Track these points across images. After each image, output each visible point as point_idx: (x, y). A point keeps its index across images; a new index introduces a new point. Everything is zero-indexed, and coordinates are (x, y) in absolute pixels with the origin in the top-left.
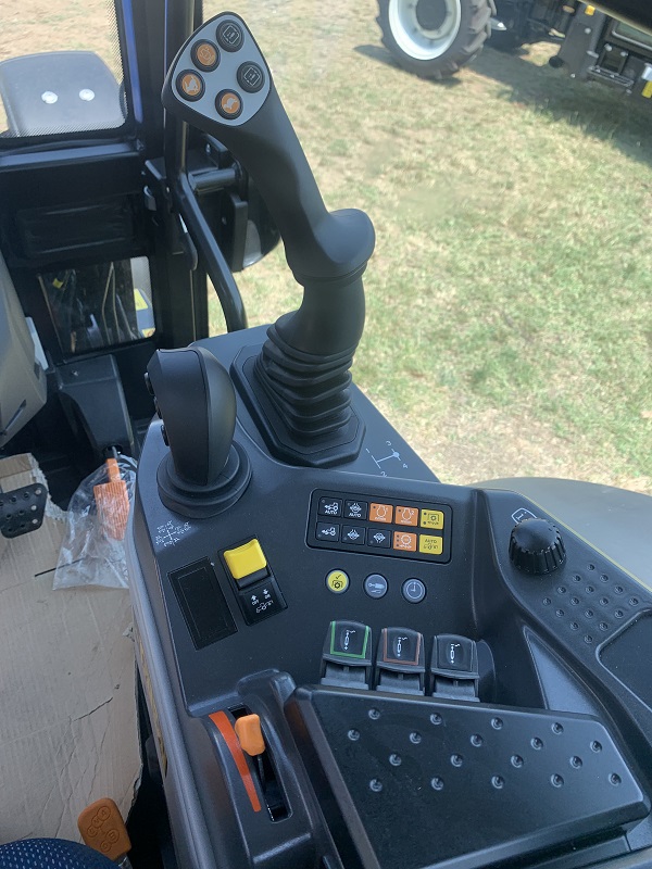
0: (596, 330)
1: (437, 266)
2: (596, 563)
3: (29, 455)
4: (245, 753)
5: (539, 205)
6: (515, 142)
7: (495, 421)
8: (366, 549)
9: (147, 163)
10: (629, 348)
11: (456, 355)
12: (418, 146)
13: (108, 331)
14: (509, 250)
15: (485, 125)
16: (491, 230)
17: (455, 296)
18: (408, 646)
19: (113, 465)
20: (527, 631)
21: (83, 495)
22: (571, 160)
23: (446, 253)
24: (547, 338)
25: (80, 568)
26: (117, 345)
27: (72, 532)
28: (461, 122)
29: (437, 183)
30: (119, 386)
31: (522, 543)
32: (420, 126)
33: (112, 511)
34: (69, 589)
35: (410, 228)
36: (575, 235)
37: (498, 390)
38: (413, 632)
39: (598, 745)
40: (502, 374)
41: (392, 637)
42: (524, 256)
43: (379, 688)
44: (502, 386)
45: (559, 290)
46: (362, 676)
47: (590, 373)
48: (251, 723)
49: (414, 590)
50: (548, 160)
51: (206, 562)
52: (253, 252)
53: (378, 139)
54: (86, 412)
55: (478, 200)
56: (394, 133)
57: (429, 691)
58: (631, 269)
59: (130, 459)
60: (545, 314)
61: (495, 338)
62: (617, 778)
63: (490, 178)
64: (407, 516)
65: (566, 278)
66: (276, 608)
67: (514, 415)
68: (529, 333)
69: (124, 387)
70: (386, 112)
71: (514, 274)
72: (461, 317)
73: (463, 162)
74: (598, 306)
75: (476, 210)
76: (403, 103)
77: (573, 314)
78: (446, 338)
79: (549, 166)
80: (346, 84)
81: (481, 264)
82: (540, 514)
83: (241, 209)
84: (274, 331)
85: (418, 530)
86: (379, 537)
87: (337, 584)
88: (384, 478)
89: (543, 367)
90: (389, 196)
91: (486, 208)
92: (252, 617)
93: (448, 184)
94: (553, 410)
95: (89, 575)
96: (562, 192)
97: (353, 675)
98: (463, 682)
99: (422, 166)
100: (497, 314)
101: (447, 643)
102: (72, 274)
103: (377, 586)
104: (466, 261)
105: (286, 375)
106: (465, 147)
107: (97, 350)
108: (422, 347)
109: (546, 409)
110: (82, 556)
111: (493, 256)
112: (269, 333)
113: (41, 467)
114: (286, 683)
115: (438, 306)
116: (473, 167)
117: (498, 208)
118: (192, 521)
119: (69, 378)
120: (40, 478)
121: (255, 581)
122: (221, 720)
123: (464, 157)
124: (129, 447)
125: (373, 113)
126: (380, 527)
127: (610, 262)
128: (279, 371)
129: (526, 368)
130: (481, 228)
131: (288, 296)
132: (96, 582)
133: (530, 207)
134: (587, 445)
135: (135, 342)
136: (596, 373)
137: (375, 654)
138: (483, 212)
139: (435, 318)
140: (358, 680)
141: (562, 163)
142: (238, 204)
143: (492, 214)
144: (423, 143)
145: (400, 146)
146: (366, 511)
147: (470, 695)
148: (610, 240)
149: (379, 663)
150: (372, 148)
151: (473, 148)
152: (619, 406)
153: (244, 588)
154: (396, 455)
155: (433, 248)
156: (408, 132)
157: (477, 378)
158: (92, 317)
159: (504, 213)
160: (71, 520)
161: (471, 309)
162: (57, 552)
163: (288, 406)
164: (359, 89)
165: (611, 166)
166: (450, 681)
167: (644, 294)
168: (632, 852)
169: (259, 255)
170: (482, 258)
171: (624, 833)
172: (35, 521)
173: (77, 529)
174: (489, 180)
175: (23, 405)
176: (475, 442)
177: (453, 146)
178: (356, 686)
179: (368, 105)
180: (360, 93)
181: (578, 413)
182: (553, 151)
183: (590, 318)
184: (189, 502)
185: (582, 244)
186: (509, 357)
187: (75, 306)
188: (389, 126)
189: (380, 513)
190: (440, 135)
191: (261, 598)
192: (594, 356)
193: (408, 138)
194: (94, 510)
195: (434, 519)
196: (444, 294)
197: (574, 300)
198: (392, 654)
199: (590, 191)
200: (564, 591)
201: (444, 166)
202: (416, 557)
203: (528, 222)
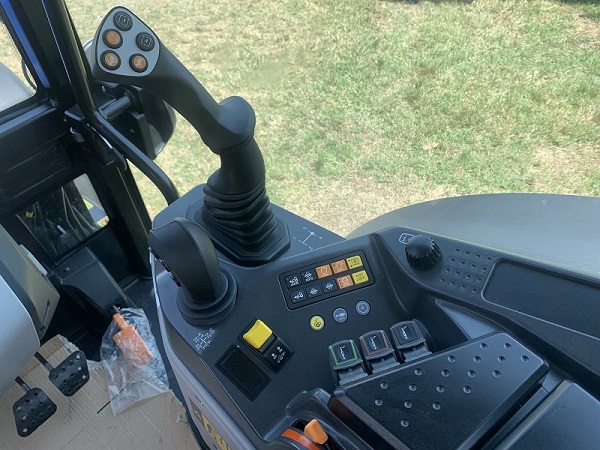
0: (376, 109)
1: (263, 105)
2: (459, 247)
3: (59, 336)
4: (317, 444)
5: (310, 44)
6: (279, 8)
7: (339, 188)
8: (324, 296)
9: (66, 113)
10: (399, 112)
11: (299, 157)
12: (218, 33)
13: (76, 231)
14: (303, 79)
15: (254, 5)
16: (287, 71)
17: (283, 121)
18: (378, 340)
19: (119, 318)
20: (438, 302)
21: (107, 346)
22: (317, 8)
23: (265, 95)
24: (349, 125)
25: (126, 394)
26: (86, 240)
27: (111, 373)
28: (239, 8)
29: (240, 53)
30: (101, 265)
31: (414, 253)
32: (214, 20)
33: (132, 347)
34: (125, 411)
35: (236, 87)
36: (339, 54)
37: (333, 168)
38: (377, 331)
39: (508, 345)
40: (331, 157)
41: (367, 340)
42: (314, 80)
43: (374, 371)
44: (335, 165)
45: (344, 92)
46: (361, 370)
47: (383, 136)
48: (314, 426)
49: (363, 308)
50: (303, 14)
51: (234, 347)
52: (159, 143)
53: (190, 38)
54: (86, 291)
55: (271, 54)
56: (199, 30)
57: (401, 360)
58: (381, 63)
59: (129, 309)
60: (342, 110)
61: (318, 137)
62: (525, 357)
63: (272, 37)
64: (339, 266)
65: (345, 83)
66: (288, 355)
67: (349, 180)
68: (337, 126)
69: (104, 264)
70: (188, 18)
71: (313, 93)
72: (292, 132)
73: (251, 33)
74: (371, 93)
75: (272, 61)
76: (197, 8)
77: (358, 104)
78: (288, 149)
79: (305, 17)
80: (154, 9)
81: (290, 94)
82: (415, 233)
83: (142, 119)
84: (208, 189)
85: (349, 272)
86: (329, 286)
87: (318, 325)
88: (313, 251)
89: (354, 143)
90: (213, 71)
91: (278, 57)
92: (276, 367)
93: (248, 51)
94: (371, 167)
95: (134, 395)
96: (320, 31)
97: (356, 371)
98: (417, 347)
99: (226, 45)
100: (313, 122)
101: (399, 329)
102: (37, 206)
103: (341, 315)
104: (280, 96)
105: (228, 213)
106: (248, 23)
107: (74, 248)
108: (276, 160)
109: (366, 169)
110: (124, 385)
111: (295, 86)
112: (205, 191)
113: (70, 341)
114: (322, 394)
115: (275, 131)
116: (259, 35)
117: (285, 55)
118: (213, 326)
119: (64, 273)
120: (74, 348)
121: (271, 344)
122: (291, 434)
123: (249, 30)
124: (124, 301)
125: (180, 22)
126: (327, 279)
127: (366, 63)
128: (221, 212)
129: (344, 148)
130: (280, 71)
131: (175, 161)
132: (142, 397)
133: (305, 47)
134: (400, 180)
135: (97, 233)
136: (386, 135)
137: (362, 354)
138: (277, 60)
139: (277, 139)
140: (360, 373)
141: (312, 12)
142: (138, 117)
143: (283, 60)
144: (221, 30)
145: (207, 37)
146: (315, 274)
147: (424, 352)
148: (361, 50)
149: (367, 358)
150: (189, 45)
151: (253, 22)
152: (408, 149)
153: (264, 352)
154: (312, 233)
155: (256, 95)
156: (208, 26)
157: (318, 166)
158: (59, 227)
159: (290, 57)
160: (106, 365)
161: (296, 124)
162: (106, 390)
163: (236, 232)
164: (163, 10)
165: (343, 4)
166: (410, 349)
167: (394, 75)
168: (550, 394)
169: (163, 144)
170: (288, 91)
171: (541, 385)
172: (84, 377)
173: (113, 370)
174: (272, 39)
175: (48, 304)
176: (334, 206)
177: (241, 26)
178: (361, 376)
179: (174, 18)
180: (166, 12)
181: (386, 163)
182: (303, 7)
183: (369, 102)
184: (207, 316)
185: (346, 58)
186: (331, 145)
187: (47, 226)
188: (194, 27)
189: (324, 272)
190: (230, 21)
191: (278, 353)
192: (381, 125)
193: (210, 30)
194: (119, 353)
195: (356, 261)
196: (275, 122)
197: (355, 95)
198: (372, 350)
199: (336, 24)
200: (448, 270)
201: (240, 40)
202: (355, 288)
203: (308, 57)
